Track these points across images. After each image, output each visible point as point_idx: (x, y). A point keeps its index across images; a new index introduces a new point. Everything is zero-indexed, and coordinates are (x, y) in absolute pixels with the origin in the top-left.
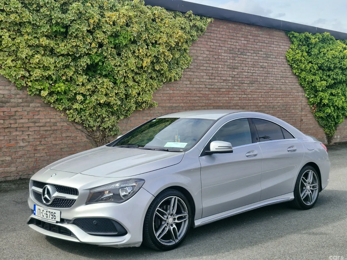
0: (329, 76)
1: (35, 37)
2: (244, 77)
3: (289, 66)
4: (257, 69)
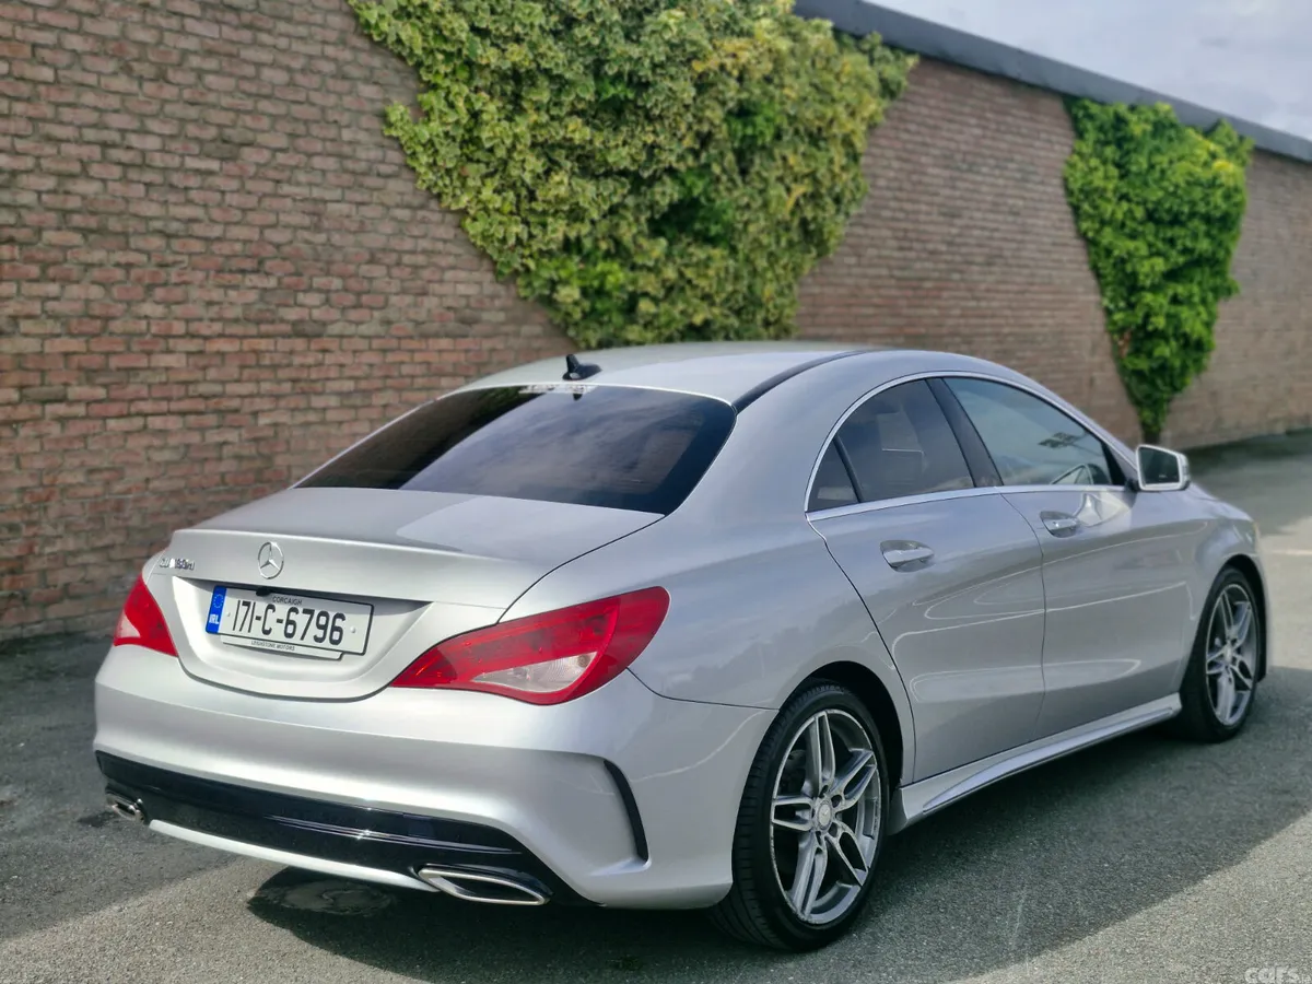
0: (1171, 242)
1: (553, 118)
2: (972, 241)
3: (1067, 209)
4: (1000, 217)
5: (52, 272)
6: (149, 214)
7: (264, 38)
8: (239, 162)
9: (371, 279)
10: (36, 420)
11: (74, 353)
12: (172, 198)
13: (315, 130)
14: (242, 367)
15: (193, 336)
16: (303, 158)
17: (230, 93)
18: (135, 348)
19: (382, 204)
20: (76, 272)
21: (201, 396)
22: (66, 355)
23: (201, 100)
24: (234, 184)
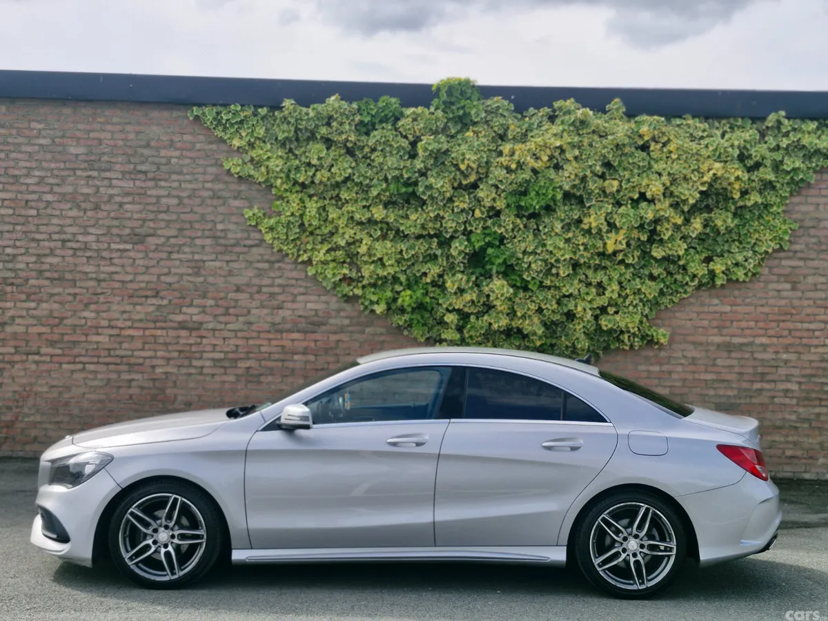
1: (362, 207)
5: (32, 297)
6: (88, 270)
7: (163, 184)
8: (145, 244)
9: (236, 301)
10: (23, 362)
11: (44, 333)
12: (102, 263)
13: (197, 226)
14: (144, 343)
15: (113, 327)
16: (189, 240)
17: (140, 212)
18: (78, 332)
19: (247, 261)
20: (45, 298)
21: (117, 356)
22: (40, 334)
23: (120, 216)
24: (141, 255)
